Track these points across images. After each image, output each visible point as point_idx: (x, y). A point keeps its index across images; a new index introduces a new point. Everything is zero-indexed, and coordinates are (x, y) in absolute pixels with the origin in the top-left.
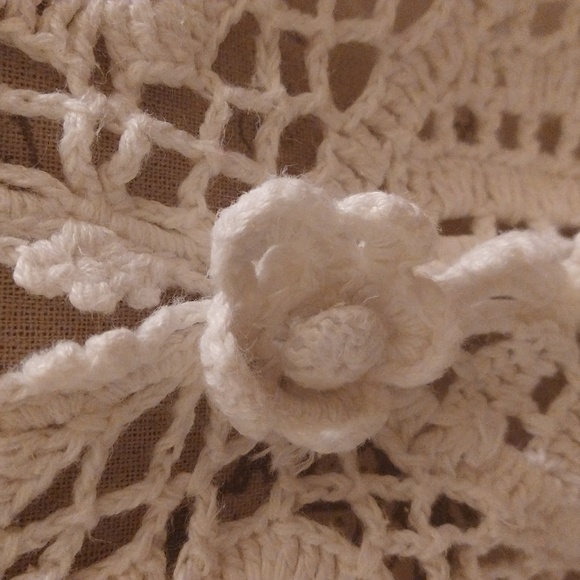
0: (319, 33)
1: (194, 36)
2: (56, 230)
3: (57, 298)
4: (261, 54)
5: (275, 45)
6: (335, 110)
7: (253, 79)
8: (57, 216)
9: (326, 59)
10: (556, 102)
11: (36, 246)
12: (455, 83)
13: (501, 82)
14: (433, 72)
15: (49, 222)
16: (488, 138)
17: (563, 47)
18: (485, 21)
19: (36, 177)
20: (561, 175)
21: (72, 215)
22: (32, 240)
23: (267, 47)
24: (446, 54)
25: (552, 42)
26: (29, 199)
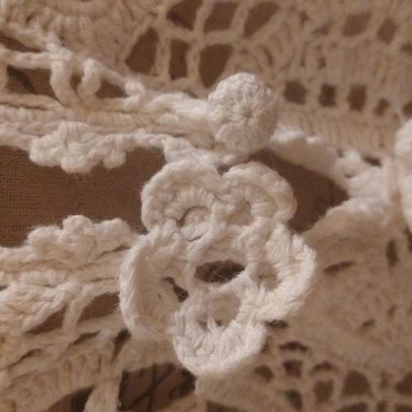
0: (195, 41)
1: (116, 41)
2: (55, 128)
3: (55, 167)
4: (159, 55)
5: (167, 49)
6: (202, 88)
7: (152, 69)
8: (55, 120)
9: (198, 57)
10: (361, 78)
11: (43, 139)
12: (286, 67)
13: (322, 64)
14: (271, 61)
15: (51, 124)
16: (312, 100)
17: (367, 43)
18: (309, 28)
19: (42, 100)
20: (365, 125)
21: (64, 118)
22: (40, 136)
23: (163, 51)
24: (281, 50)
25: (357, 40)
26: (38, 113)
